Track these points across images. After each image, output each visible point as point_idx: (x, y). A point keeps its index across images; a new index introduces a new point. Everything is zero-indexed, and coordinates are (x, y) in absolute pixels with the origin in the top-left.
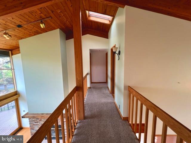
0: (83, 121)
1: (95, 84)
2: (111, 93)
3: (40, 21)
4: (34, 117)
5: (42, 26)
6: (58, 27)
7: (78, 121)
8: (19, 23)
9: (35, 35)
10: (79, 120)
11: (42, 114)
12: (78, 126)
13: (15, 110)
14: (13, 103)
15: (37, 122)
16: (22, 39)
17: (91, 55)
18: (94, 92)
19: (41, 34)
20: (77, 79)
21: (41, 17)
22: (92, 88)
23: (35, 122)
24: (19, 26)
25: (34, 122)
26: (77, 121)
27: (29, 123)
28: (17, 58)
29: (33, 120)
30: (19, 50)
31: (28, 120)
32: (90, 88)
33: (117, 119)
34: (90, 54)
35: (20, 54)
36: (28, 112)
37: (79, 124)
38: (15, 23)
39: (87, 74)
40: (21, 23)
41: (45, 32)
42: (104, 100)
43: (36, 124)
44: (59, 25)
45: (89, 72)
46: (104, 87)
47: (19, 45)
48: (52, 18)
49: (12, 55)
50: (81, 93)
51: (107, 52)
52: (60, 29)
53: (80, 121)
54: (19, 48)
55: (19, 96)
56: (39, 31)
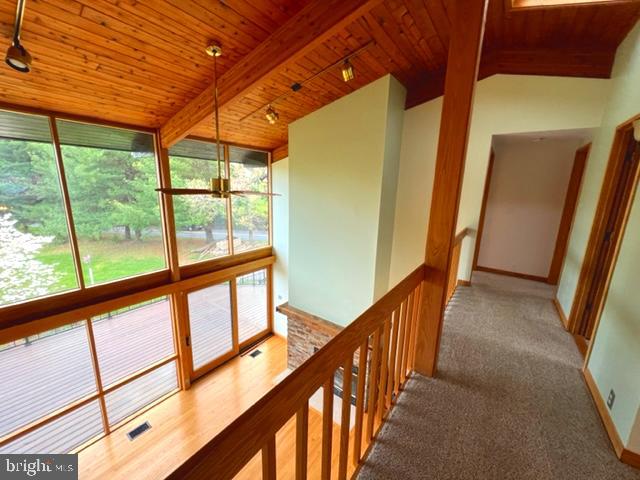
0: (427, 378)
1: (492, 276)
2: (569, 331)
3: (342, 62)
4: (297, 318)
5: (346, 75)
6: (387, 69)
7: (411, 373)
8: (296, 79)
9: (324, 104)
10: (417, 372)
11: (315, 318)
12: (411, 386)
13: (264, 289)
14: (262, 274)
15: (303, 333)
16: (294, 119)
17: (496, 158)
18: (483, 305)
19: (339, 100)
20: (430, 241)
21: (347, 49)
22: (474, 287)
23: (299, 332)
24: (297, 87)
25: (296, 329)
26: (408, 372)
27: (286, 327)
28: (281, 168)
29: (296, 324)
30: (286, 150)
31: (286, 322)
32: (467, 284)
33: (584, 439)
34: (492, 157)
35: (287, 159)
36: (287, 303)
37: (414, 381)
38: (290, 80)
39: (466, 232)
40: (300, 78)
41: (348, 93)
42: (522, 345)
43: (299, 335)
44: (392, 61)
45: (476, 227)
46: (533, 297)
47: (287, 136)
48: (375, 43)
49: (272, 162)
50: (437, 289)
51: (586, 143)
52: (392, 74)
53: (418, 375)
54: (287, 142)
55: (275, 260)
56: (336, 90)
